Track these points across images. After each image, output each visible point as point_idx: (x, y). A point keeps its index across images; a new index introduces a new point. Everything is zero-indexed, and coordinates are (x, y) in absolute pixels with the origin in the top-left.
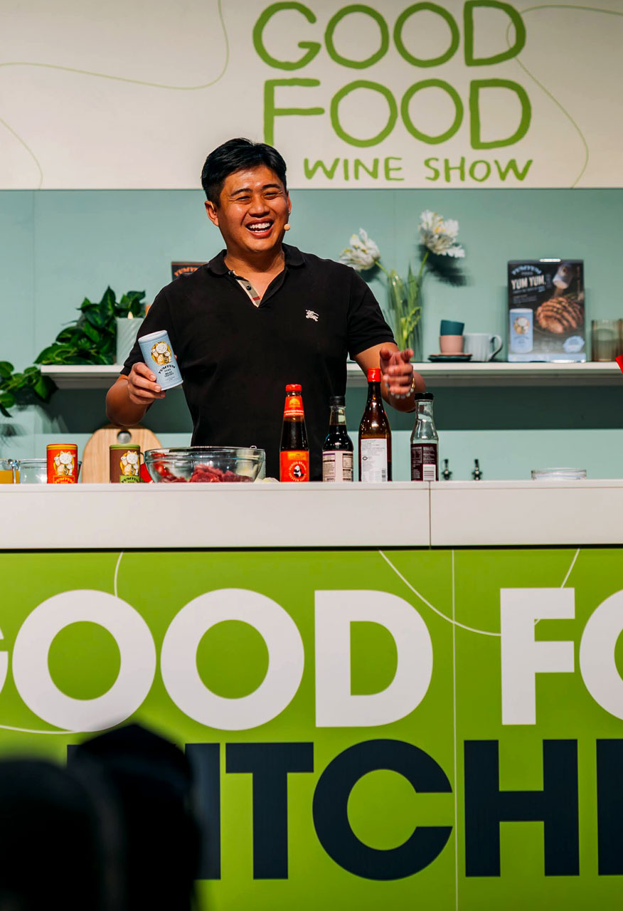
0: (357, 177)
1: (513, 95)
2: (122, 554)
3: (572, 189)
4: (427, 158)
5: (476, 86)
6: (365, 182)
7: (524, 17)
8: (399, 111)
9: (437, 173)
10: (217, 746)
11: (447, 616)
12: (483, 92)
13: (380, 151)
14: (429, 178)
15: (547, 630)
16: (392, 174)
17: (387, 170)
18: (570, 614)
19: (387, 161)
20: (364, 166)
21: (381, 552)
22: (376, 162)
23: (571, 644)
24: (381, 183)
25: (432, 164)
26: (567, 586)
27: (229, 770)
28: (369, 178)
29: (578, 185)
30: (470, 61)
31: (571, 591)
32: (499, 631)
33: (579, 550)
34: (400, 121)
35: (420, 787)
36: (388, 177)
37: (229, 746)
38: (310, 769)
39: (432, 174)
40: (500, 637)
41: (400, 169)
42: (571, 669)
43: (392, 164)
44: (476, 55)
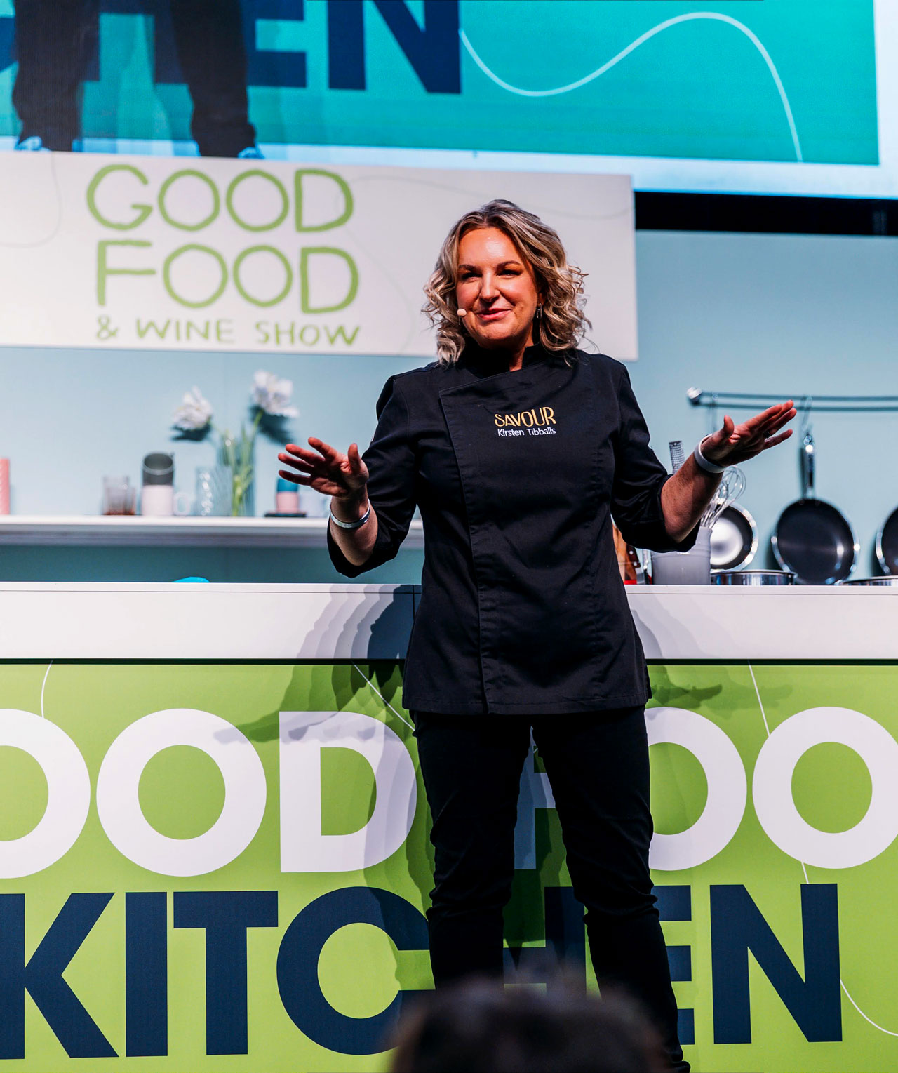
0: (188, 338)
1: (341, 262)
2: (50, 665)
4: (258, 321)
5: (305, 252)
6: (197, 343)
7: (352, 186)
8: (231, 274)
9: (267, 336)
10: (163, 896)
12: (313, 259)
13: (211, 314)
14: (259, 341)
16: (224, 336)
17: (219, 332)
19: (218, 323)
20: (195, 327)
21: (355, 666)
22: (207, 324)
24: (212, 344)
25: (263, 327)
27: (177, 925)
28: (201, 339)
30: (300, 228)
34: (231, 285)
35: (400, 944)
36: (219, 339)
37: (178, 896)
38: (273, 922)
39: (262, 337)
41: (230, 331)
43: (223, 326)
44: (307, 222)
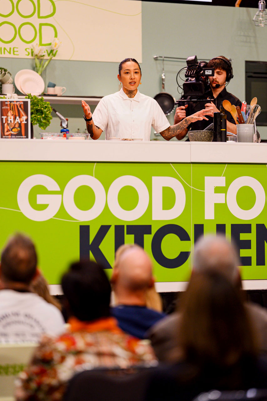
0: (4, 53)
1: (52, 29)
2: (96, 164)
3: (69, 60)
4: (26, 48)
5: (41, 25)
6: (7, 55)
7: (55, 3)
8: (17, 32)
9: (29, 54)
10: (124, 226)
11: (189, 185)
12: (43, 27)
13: (11, 45)
14: (26, 55)
15: (218, 190)
16: (15, 53)
17: (14, 51)
18: (224, 185)
19: (14, 48)
20: (6, 50)
21: (171, 164)
22: (10, 49)
23: (224, 194)
24: (12, 56)
25: (28, 50)
26: (223, 176)
27: (127, 234)
28: (8, 54)
29: (71, 59)
30: (39, 17)
31: (224, 178)
32: (204, 190)
33: (227, 165)
34: (18, 35)
35: (182, 239)
36: (14, 54)
37: (127, 226)
38: (150, 233)
39: (27, 53)
40: (204, 192)
41: (17, 51)
42: (224, 202)
43: (15, 50)
44: (41, 15)
